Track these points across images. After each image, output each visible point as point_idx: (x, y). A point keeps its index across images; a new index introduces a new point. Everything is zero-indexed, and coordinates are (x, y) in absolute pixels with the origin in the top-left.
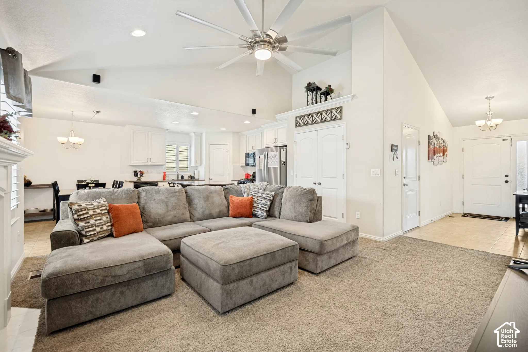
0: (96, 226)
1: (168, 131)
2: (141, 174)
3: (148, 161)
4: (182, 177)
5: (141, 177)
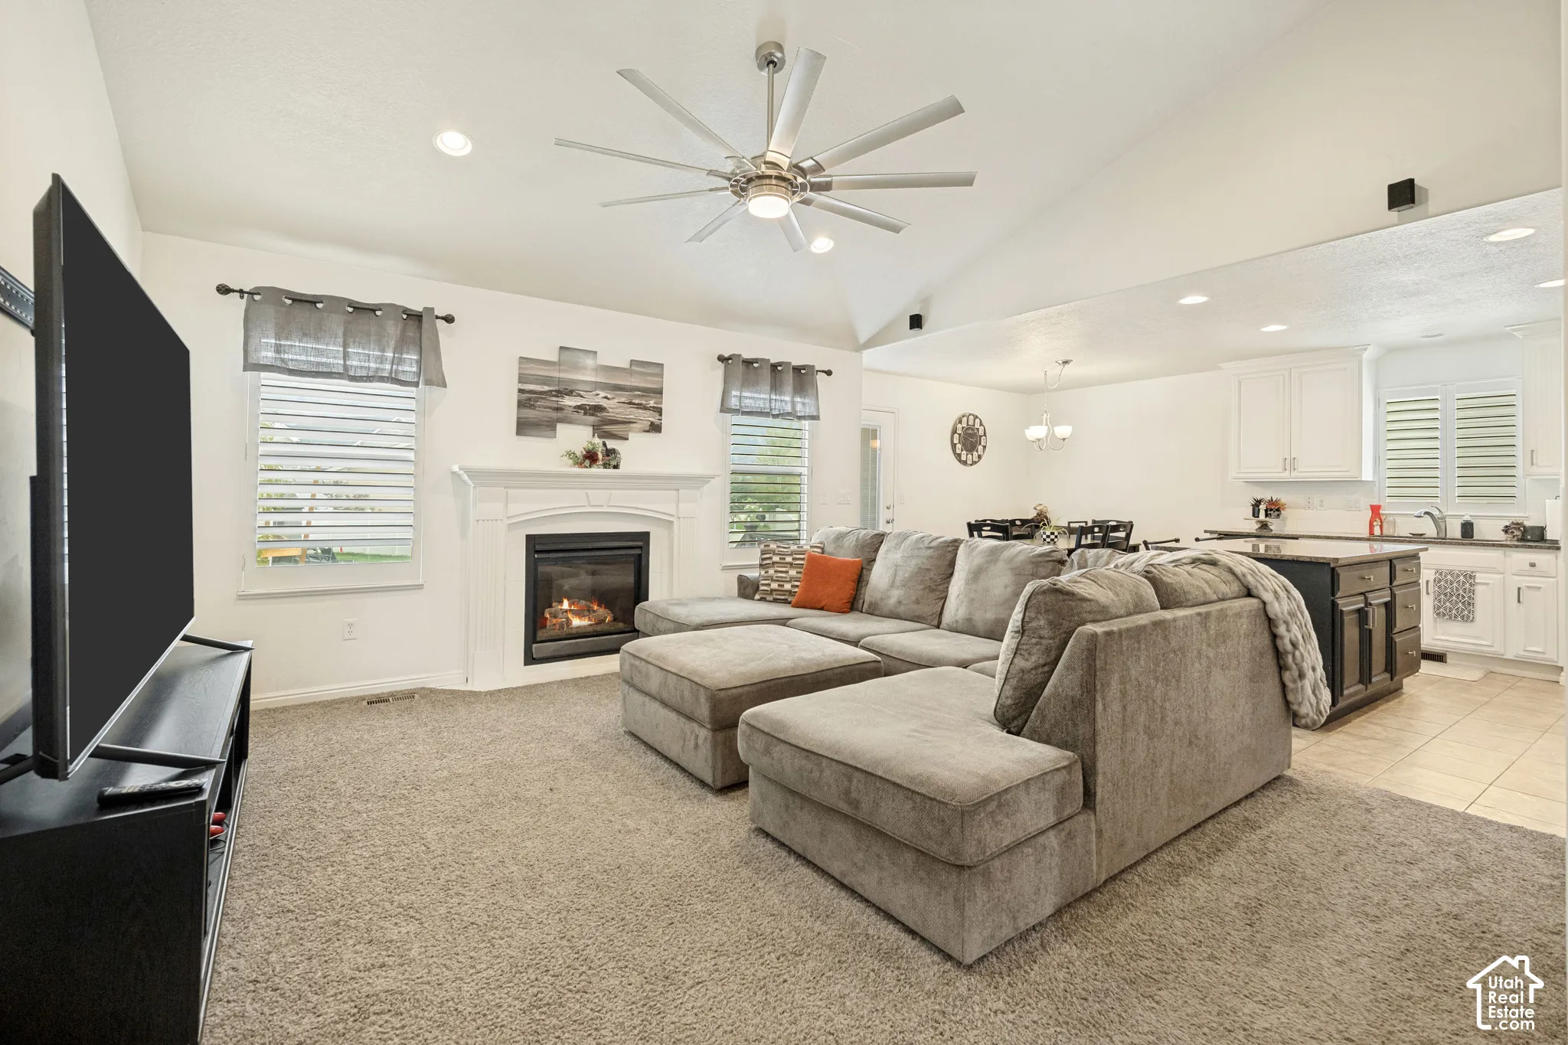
0: (772, 580)
1: (1366, 349)
2: (1271, 510)
3: (1288, 467)
4: (1467, 529)
5: (1268, 519)
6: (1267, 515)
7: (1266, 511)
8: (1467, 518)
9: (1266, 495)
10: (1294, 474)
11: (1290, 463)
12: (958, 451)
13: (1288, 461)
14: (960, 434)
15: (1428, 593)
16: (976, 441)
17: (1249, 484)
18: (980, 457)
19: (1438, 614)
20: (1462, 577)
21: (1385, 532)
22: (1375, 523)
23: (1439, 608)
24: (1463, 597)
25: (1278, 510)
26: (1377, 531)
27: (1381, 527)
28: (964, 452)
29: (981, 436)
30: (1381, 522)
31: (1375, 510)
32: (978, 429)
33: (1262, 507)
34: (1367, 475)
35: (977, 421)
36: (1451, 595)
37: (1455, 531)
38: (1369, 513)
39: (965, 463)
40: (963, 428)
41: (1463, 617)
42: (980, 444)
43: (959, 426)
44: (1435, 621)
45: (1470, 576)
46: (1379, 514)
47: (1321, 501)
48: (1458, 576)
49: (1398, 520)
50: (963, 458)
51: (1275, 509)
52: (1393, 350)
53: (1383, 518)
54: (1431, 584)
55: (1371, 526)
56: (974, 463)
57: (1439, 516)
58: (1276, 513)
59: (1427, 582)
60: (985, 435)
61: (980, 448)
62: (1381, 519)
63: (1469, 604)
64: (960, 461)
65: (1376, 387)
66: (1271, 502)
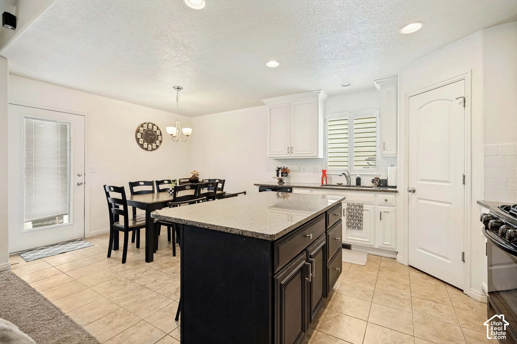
1: (320, 92)
2: (284, 173)
3: (289, 152)
4: (358, 181)
5: (282, 177)
6: (282, 176)
7: (282, 173)
8: (358, 176)
9: (281, 165)
10: (292, 155)
11: (290, 150)
12: (140, 142)
13: (289, 149)
14: (142, 134)
15: (344, 216)
16: (155, 138)
17: (276, 160)
18: (157, 147)
19: (348, 226)
20: (358, 207)
21: (328, 183)
22: (324, 179)
23: (348, 223)
24: (358, 217)
25: (286, 173)
26: (325, 183)
27: (326, 180)
28: (146, 143)
29: (158, 136)
30: (326, 178)
31: (324, 172)
32: (156, 132)
33: (280, 171)
34: (321, 156)
35: (155, 127)
36: (354, 216)
37: (354, 183)
38: (321, 174)
39: (147, 149)
40: (144, 130)
41: (358, 228)
42: (158, 139)
43: (141, 128)
44: (347, 229)
45: (361, 207)
46: (325, 174)
47: (304, 168)
48: (356, 206)
49: (333, 177)
50: (145, 146)
51: (285, 172)
52: (331, 96)
53: (327, 176)
54: (345, 210)
55: (323, 181)
56: (153, 150)
57: (348, 175)
58: (286, 174)
59: (344, 209)
60: (161, 135)
61: (158, 142)
62: (326, 177)
63: (361, 221)
64: (143, 148)
65: (324, 114)
66: (284, 169)
